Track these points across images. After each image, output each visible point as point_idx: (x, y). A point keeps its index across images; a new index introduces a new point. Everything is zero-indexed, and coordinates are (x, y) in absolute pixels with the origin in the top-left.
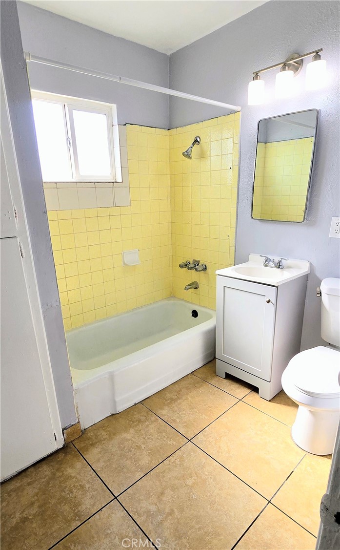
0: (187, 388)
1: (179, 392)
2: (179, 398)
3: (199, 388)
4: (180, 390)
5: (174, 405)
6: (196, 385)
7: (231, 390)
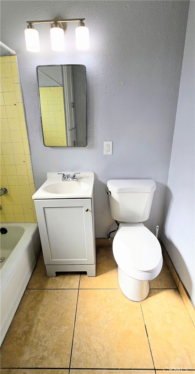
0: (32, 308)
1: (27, 319)
2: (31, 326)
3: (42, 300)
4: (28, 316)
5: (31, 338)
6: (38, 299)
7: (67, 285)
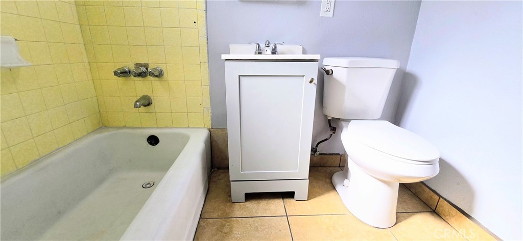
6: (225, 231)
7: (266, 211)
